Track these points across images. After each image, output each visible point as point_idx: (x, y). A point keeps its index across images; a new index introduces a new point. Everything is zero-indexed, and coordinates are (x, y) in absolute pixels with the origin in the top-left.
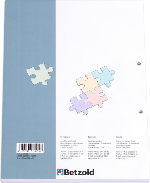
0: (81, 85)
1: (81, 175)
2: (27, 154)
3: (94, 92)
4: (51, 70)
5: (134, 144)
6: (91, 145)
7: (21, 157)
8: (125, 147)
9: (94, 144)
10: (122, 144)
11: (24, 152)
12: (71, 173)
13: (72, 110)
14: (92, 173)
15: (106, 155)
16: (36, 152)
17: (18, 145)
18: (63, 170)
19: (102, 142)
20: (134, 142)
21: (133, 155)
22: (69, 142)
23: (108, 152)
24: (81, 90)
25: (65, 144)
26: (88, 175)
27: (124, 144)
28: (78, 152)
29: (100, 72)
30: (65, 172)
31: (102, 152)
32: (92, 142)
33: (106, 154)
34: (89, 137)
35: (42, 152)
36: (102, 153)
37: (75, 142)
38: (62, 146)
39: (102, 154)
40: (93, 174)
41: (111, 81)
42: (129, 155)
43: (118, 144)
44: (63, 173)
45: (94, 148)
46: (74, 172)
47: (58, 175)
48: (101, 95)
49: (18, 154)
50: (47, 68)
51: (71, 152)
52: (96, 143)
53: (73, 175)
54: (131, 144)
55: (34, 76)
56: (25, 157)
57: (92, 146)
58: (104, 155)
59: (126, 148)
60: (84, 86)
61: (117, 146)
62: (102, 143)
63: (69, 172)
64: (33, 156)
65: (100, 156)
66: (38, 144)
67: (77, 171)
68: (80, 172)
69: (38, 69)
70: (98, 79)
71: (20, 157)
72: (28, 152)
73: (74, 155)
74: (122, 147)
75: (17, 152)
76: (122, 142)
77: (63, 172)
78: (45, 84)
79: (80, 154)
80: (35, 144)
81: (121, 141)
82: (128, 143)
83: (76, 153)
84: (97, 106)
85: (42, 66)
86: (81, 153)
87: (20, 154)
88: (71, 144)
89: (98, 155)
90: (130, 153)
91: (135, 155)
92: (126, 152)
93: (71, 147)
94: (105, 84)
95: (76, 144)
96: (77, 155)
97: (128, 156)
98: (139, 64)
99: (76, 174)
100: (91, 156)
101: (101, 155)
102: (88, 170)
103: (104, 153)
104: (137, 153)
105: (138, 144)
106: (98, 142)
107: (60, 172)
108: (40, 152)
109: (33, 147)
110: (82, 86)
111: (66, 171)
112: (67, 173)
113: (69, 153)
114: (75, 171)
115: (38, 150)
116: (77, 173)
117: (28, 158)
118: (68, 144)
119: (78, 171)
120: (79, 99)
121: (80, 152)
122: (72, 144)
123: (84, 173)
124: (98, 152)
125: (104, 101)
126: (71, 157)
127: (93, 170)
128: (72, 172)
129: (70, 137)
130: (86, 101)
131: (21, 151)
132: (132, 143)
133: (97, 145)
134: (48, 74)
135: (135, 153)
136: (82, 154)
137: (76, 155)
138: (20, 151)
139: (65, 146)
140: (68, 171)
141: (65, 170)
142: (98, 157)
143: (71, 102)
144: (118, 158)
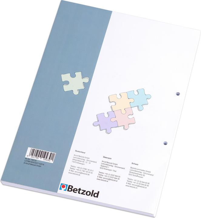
0: (112, 102)
1: (84, 194)
2: (36, 160)
3: (124, 112)
4: (86, 80)
5: (149, 174)
6: (104, 166)
7: (29, 163)
8: (139, 175)
9: (107, 166)
10: (136, 172)
11: (33, 158)
12: (74, 191)
13: (95, 126)
14: (96, 195)
15: (116, 180)
16: (45, 161)
17: (29, 150)
18: (67, 185)
19: (116, 166)
20: (149, 173)
21: (144, 186)
22: (82, 158)
23: (119, 177)
24: (111, 107)
25: (77, 159)
26: (92, 196)
27: (138, 173)
28: (88, 170)
29: (136, 93)
30: (69, 188)
31: (114, 175)
32: (106, 163)
33: (116, 178)
34: (104, 157)
35: (51, 162)
36: (112, 176)
37: (88, 159)
38: (74, 161)
39: (113, 178)
40: (97, 197)
41: (144, 105)
42: (140, 185)
43: (132, 171)
44: (66, 189)
45: (106, 169)
46: (78, 190)
47: (61, 189)
48: (130, 117)
49: (26, 158)
50: (83, 77)
51: (81, 168)
52: (110, 165)
53: (76, 192)
54: (145, 174)
55: (67, 83)
56: (32, 163)
57: (104, 168)
58: (114, 179)
59: (139, 177)
60: (115, 104)
61: (130, 173)
62: (115, 167)
63: (73, 189)
64: (41, 164)
65: (109, 179)
66: (50, 153)
67: (81, 190)
68: (85, 191)
69: (73, 76)
70: (132, 100)
72: (37, 159)
73: (83, 172)
74: (135, 174)
75: (26, 157)
76: (137, 170)
77: (67, 187)
78: (76, 93)
79: (89, 172)
80: (47, 152)
81: (135, 169)
82: (143, 172)
83: (86, 171)
84: (123, 127)
85: (78, 74)
86: (91, 172)
87: (29, 159)
88: (83, 160)
89: (108, 178)
90: (141, 183)
91: (146, 186)
92: (138, 181)
93: (83, 163)
94: (138, 106)
95: (88, 162)
96: (87, 173)
97: (138, 186)
98: (178, 94)
99: (79, 193)
100: (100, 177)
101: (111, 179)
102: (93, 191)
103: (114, 177)
104: (148, 185)
105: (153, 175)
106: (112, 165)
107: (63, 187)
108: (49, 162)
109: (44, 155)
110: (113, 104)
111: (71, 187)
112: (70, 190)
113: (79, 169)
114: (80, 189)
115: (48, 159)
116: (81, 192)
117: (35, 165)
118: (81, 160)
119: (83, 190)
120: (106, 116)
121: (91, 170)
122: (85, 161)
123: (88, 193)
124: (109, 174)
125: (131, 124)
126: (80, 174)
127: (99, 192)
128: (76, 190)
129: (85, 153)
130: (113, 120)
131: (30, 156)
132: (147, 173)
133: (110, 168)
134: (82, 84)
135: (147, 184)
136: (92, 173)
137: (85, 173)
138: (29, 156)
139: (77, 161)
140: (72, 187)
141: (69, 186)
142: (108, 180)
143: (97, 117)
144: (127, 186)
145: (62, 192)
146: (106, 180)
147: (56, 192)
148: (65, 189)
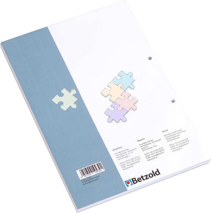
0: (107, 95)
1: (149, 178)
2: (91, 177)
3: (122, 98)
4: (74, 92)
5: (181, 132)
6: (144, 148)
7: (87, 182)
8: (175, 138)
9: (146, 146)
10: (172, 137)
11: (87, 177)
12: (139, 180)
13: (110, 122)
14: (157, 173)
15: (162, 152)
16: (98, 173)
17: (78, 172)
18: (130, 180)
19: (153, 141)
20: (180, 131)
21: (186, 143)
22: (123, 152)
23: (162, 148)
24: (110, 100)
25: (120, 156)
26: (155, 176)
27: (173, 136)
28: (135, 158)
29: (119, 78)
30: (133, 181)
31: (157, 150)
32: (144, 145)
33: (161, 151)
34: (138, 141)
35: (103, 170)
36: (157, 151)
37: (128, 150)
38: (119, 158)
39: (158, 152)
40: (159, 174)
41: (133, 82)
42: (183, 144)
43: (168, 138)
45: (148, 149)
46: (141, 178)
47: (128, 186)
48: (130, 98)
49: (82, 180)
50: (70, 92)
51: (129, 160)
52: (148, 144)
53: (141, 181)
54: (179, 134)
55: (61, 103)
56: (90, 181)
57: (145, 149)
58: (160, 153)
59: (176, 139)
60: (111, 96)
61: (167, 140)
62: (153, 143)
63: (137, 180)
64: (97, 177)
65: (157, 155)
66: (96, 164)
67: (143, 177)
68: (147, 176)
69: (61, 95)
70: (121, 85)
71: (85, 183)
72: (90, 176)
73: (133, 162)
74: (172, 139)
75: (81, 179)
76: (170, 135)
77: (131, 182)
78: (75, 106)
79: (138, 159)
80: (93, 165)
81: (168, 134)
82: (176, 133)
83: (134, 160)
84: (132, 109)
85: (64, 91)
86: (138, 158)
87: (84, 179)
88: (126, 153)
89: (155, 154)
90: (182, 142)
91: (188, 142)
92: (178, 142)
93: (126, 156)
94: (129, 87)
95: (130, 152)
96: (136, 161)
97: (182, 146)
98: (150, 59)
99: (144, 180)
101: (158, 153)
102: (153, 171)
103: (159, 150)
104: (188, 140)
105: (185, 131)
106: (149, 143)
107: (128, 183)
108: (101, 172)
109: (93, 169)
110: (109, 97)
111: (134, 180)
112: (135, 182)
113: (128, 162)
114: (142, 177)
115: (99, 170)
116: (145, 178)
117: (93, 181)
118: (123, 154)
119: (145, 176)
120: (112, 109)
121: (138, 157)
122: (127, 153)
123: (151, 175)
124: (154, 151)
125: (135, 103)
126: (132, 165)
127: (157, 169)
128: (139, 179)
129: (121, 147)
130: (120, 109)
131: (84, 176)
132: (179, 132)
133: (150, 146)
134: (74, 97)
135: (187, 140)
136: (140, 159)
137: (135, 162)
138: (82, 177)
139: (121, 157)
141: (132, 179)
142: (156, 156)
143: (107, 115)
144: (174, 151)
145: (130, 187)
146: (155, 157)
147: (126, 190)
148: (131, 183)
